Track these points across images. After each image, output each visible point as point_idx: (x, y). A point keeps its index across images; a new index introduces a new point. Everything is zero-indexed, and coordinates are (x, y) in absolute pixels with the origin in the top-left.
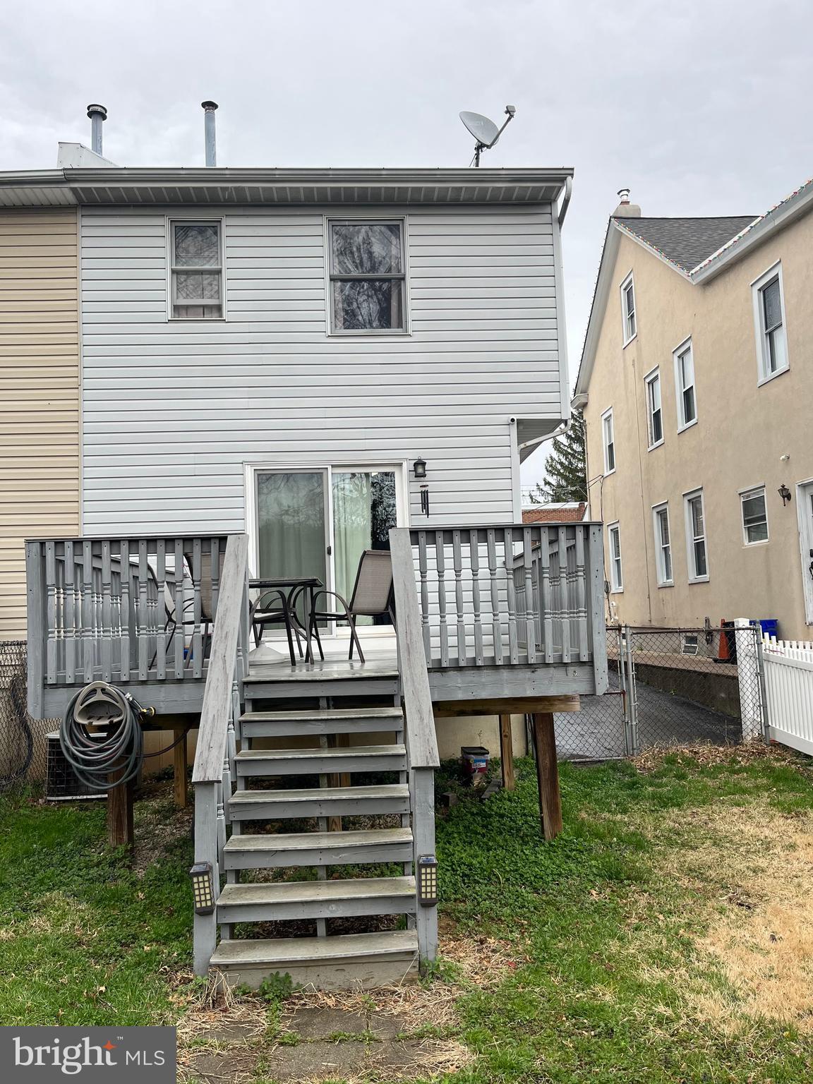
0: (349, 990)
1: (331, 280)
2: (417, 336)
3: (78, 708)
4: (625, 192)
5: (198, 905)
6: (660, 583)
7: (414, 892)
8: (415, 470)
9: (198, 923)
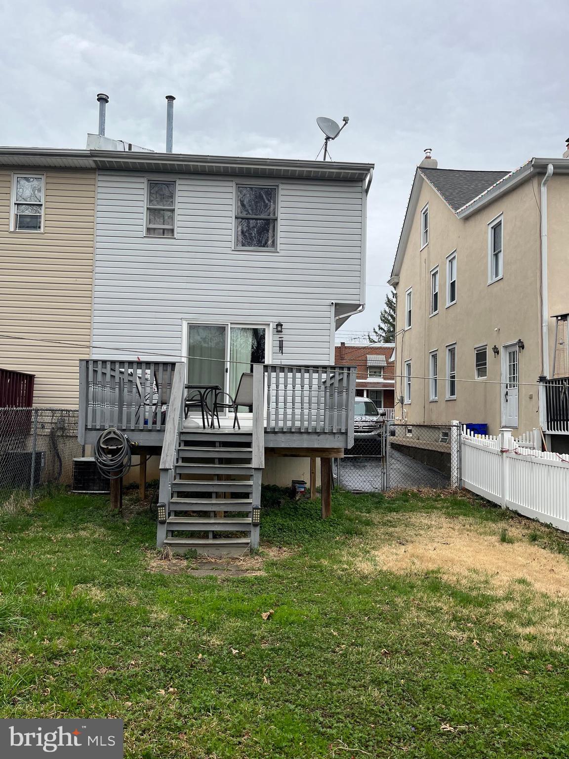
0: (221, 557)
1: (236, 218)
2: (282, 253)
3: (102, 440)
4: (429, 151)
5: (160, 519)
6: (431, 399)
7: (251, 522)
8: (277, 328)
9: (159, 527)
